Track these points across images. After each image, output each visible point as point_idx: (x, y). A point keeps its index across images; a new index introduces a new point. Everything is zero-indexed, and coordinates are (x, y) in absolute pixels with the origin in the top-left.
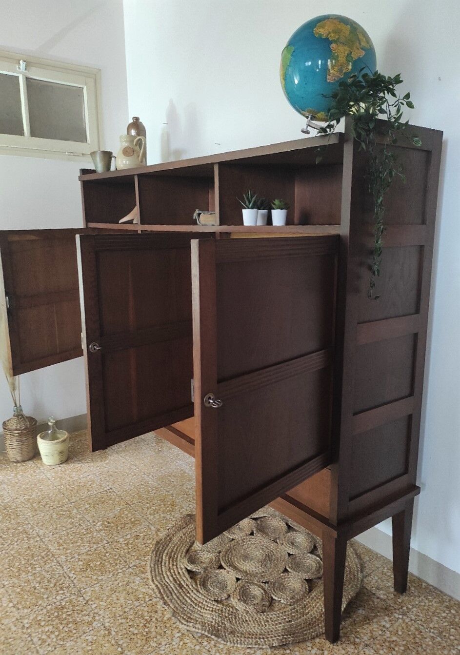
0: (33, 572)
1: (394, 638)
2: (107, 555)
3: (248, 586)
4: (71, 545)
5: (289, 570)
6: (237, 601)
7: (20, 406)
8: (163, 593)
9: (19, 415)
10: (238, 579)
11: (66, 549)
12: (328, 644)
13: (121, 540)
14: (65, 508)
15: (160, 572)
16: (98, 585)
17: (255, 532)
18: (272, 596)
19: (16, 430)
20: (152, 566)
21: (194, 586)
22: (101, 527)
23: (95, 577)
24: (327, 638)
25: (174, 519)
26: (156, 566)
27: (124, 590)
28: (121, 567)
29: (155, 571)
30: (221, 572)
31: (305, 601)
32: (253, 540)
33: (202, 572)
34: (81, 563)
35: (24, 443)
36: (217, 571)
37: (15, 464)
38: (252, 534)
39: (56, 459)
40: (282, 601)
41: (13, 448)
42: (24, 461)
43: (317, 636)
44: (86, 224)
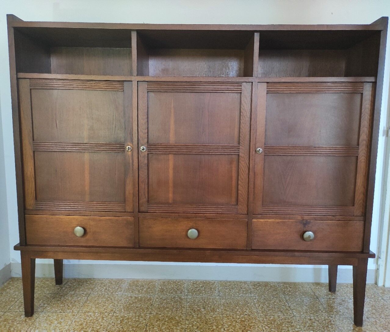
44: (17, 74)
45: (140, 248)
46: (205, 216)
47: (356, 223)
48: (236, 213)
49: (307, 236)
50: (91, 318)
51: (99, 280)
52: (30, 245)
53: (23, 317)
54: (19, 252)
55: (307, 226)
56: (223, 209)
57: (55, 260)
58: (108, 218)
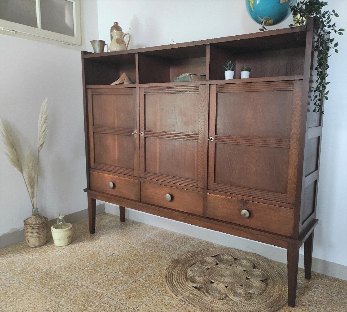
0: (95, 305)
1: (320, 299)
2: (138, 288)
3: (234, 289)
4: (110, 287)
5: (249, 278)
6: (233, 297)
7: (37, 208)
8: (189, 301)
9: (37, 214)
10: (226, 287)
11: (109, 289)
12: (291, 309)
13: (141, 279)
14: (90, 268)
15: (178, 291)
16: (144, 304)
17: (218, 263)
18: (249, 291)
19: (36, 224)
20: (171, 289)
21: (203, 294)
22: (123, 275)
23: (139, 301)
24: (289, 306)
25: (165, 264)
26: (173, 288)
27: (162, 304)
28: (151, 293)
29: (174, 291)
30: (214, 285)
31: (267, 291)
32: (219, 267)
33: (204, 286)
34: (124, 295)
35: (41, 233)
36: (211, 285)
37: (35, 249)
38: (217, 264)
39: (66, 241)
40: (256, 293)
41: (33, 237)
42: (40, 246)
43: (284, 306)
44: (86, 86)
45: (141, 202)
46: (177, 186)
47: (287, 210)
48: (197, 187)
49: (243, 213)
50: (118, 243)
51: (145, 225)
52: (92, 190)
53: (89, 233)
54: (86, 193)
55: (246, 205)
56: (188, 182)
57: (120, 206)
58: (125, 179)
